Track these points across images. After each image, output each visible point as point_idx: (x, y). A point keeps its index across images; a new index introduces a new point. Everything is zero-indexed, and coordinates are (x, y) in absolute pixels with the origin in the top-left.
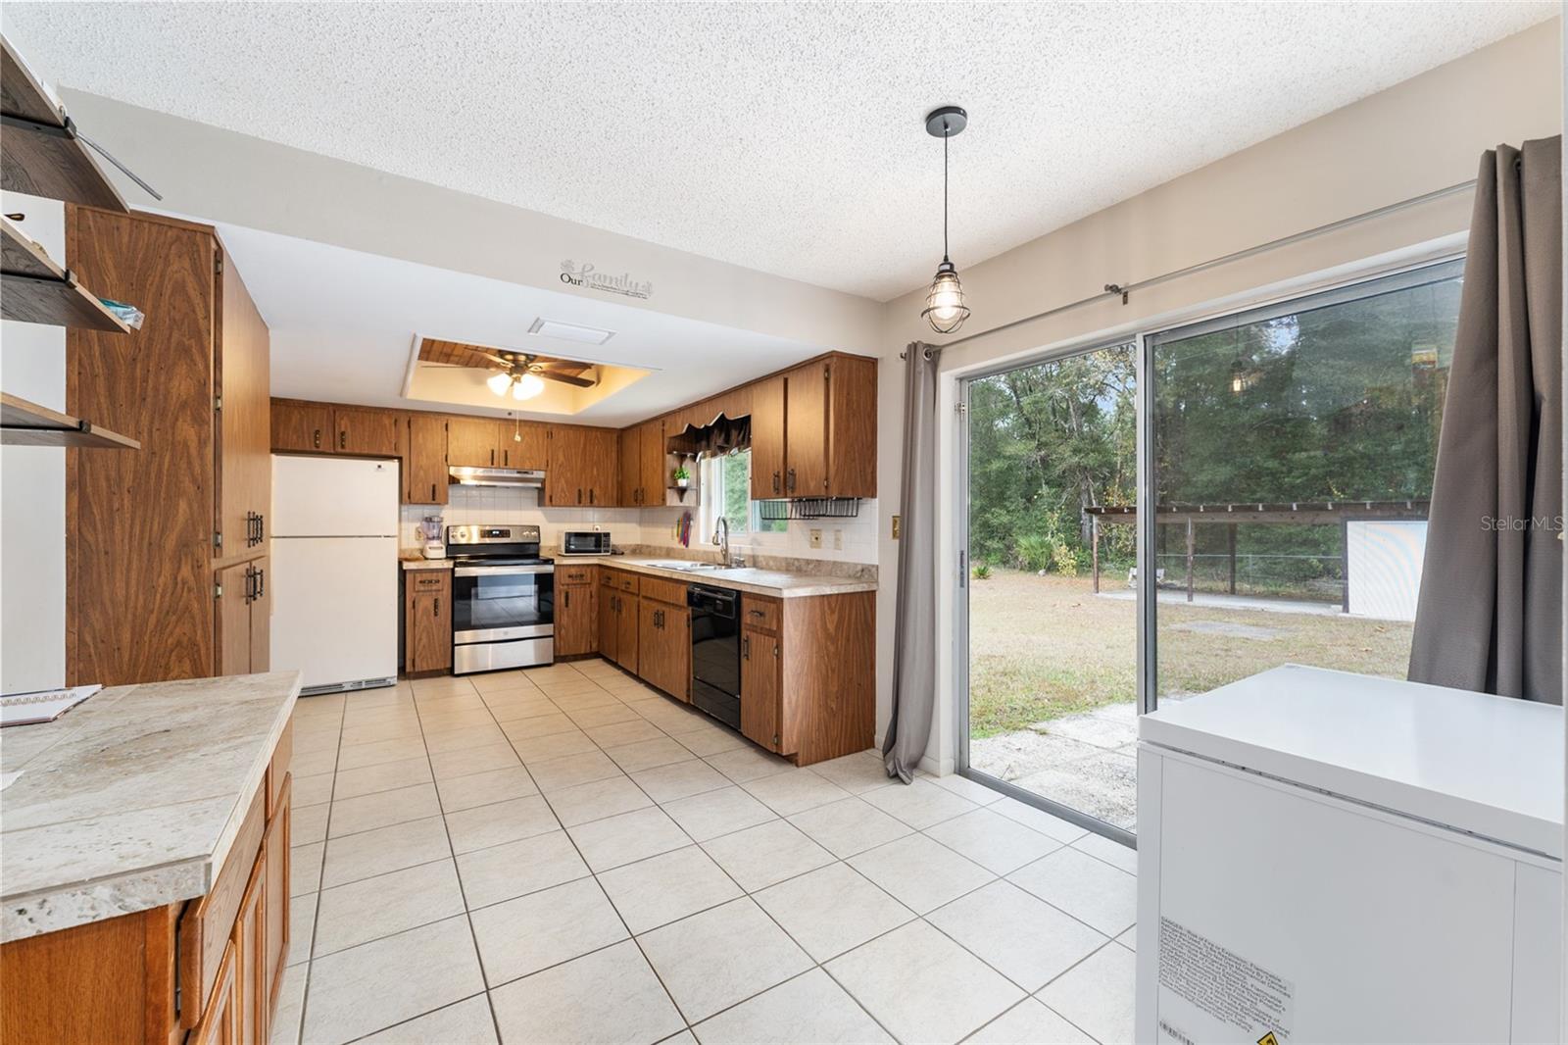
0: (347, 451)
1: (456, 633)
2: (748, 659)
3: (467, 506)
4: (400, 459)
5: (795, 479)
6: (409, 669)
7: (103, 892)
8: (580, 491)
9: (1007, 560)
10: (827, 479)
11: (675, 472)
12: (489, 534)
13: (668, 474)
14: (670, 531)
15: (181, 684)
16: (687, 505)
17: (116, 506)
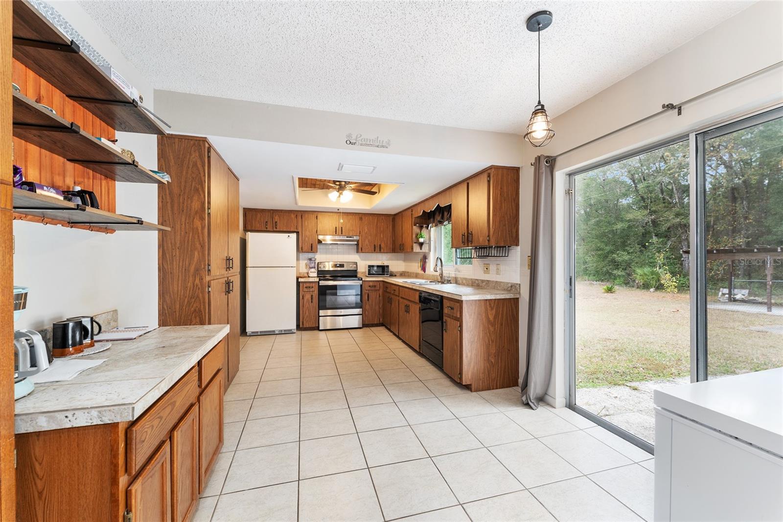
0: (278, 230)
1: (320, 311)
2: (446, 332)
3: (326, 253)
4: (298, 233)
5: (472, 236)
6: (301, 326)
7: (94, 413)
8: (375, 245)
9: (628, 282)
10: (489, 236)
11: (418, 235)
12: (336, 266)
13: (414, 236)
14: (417, 264)
15: (184, 328)
16: (424, 251)
17: (174, 254)
